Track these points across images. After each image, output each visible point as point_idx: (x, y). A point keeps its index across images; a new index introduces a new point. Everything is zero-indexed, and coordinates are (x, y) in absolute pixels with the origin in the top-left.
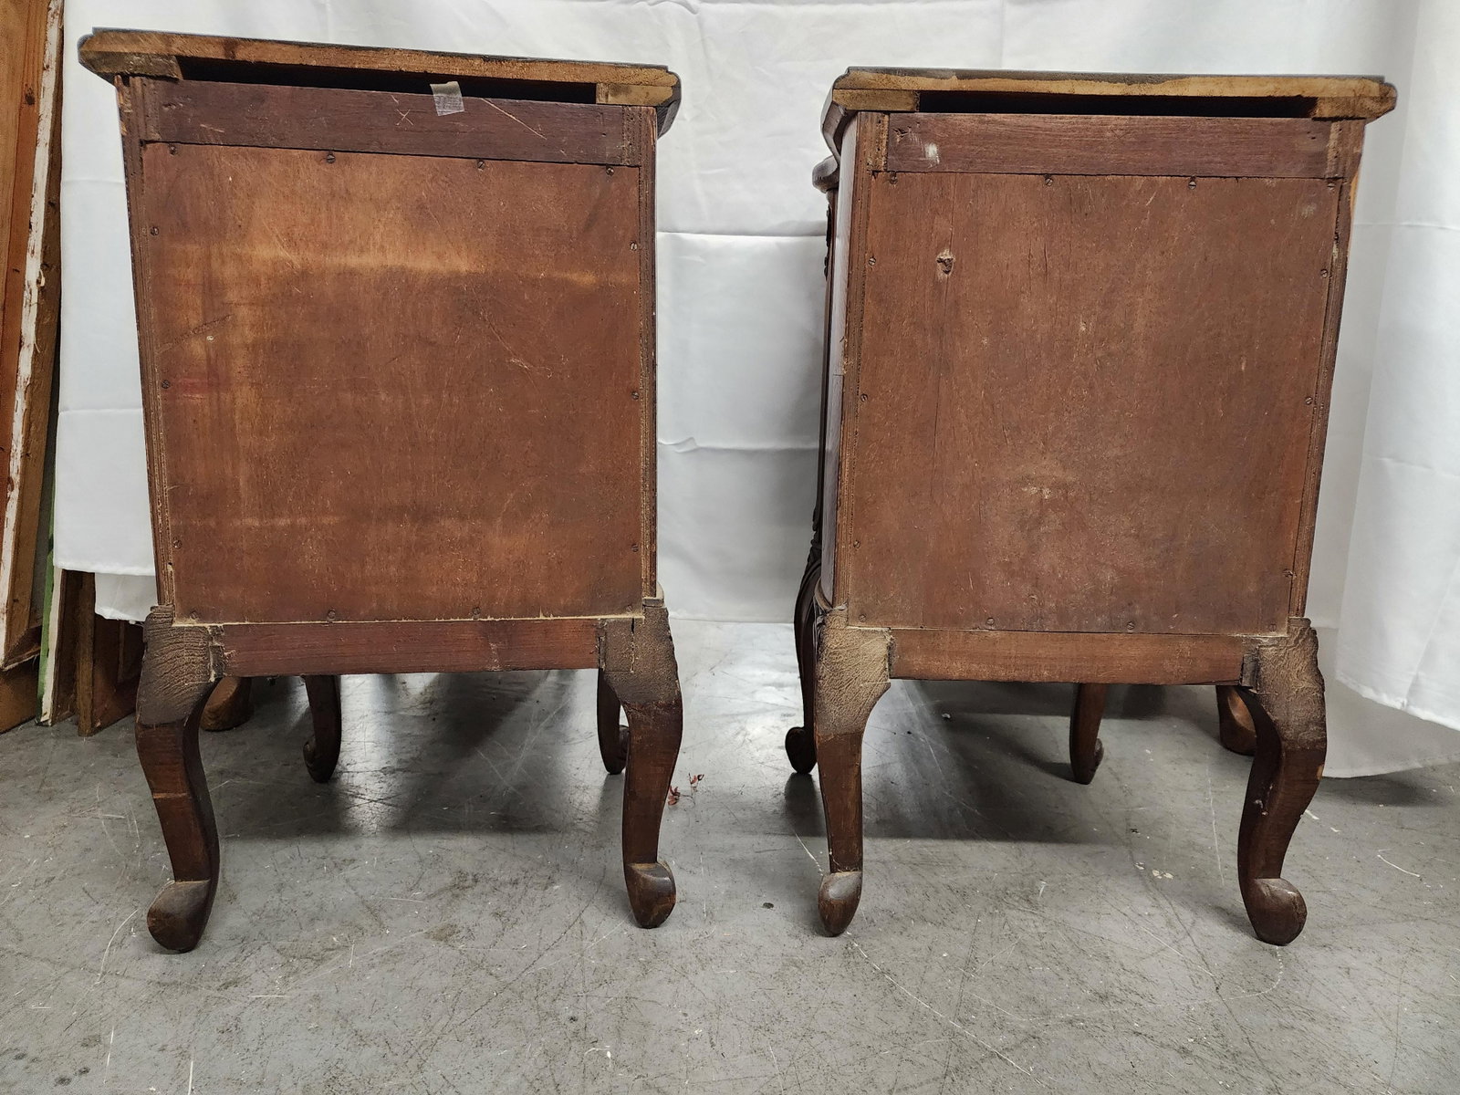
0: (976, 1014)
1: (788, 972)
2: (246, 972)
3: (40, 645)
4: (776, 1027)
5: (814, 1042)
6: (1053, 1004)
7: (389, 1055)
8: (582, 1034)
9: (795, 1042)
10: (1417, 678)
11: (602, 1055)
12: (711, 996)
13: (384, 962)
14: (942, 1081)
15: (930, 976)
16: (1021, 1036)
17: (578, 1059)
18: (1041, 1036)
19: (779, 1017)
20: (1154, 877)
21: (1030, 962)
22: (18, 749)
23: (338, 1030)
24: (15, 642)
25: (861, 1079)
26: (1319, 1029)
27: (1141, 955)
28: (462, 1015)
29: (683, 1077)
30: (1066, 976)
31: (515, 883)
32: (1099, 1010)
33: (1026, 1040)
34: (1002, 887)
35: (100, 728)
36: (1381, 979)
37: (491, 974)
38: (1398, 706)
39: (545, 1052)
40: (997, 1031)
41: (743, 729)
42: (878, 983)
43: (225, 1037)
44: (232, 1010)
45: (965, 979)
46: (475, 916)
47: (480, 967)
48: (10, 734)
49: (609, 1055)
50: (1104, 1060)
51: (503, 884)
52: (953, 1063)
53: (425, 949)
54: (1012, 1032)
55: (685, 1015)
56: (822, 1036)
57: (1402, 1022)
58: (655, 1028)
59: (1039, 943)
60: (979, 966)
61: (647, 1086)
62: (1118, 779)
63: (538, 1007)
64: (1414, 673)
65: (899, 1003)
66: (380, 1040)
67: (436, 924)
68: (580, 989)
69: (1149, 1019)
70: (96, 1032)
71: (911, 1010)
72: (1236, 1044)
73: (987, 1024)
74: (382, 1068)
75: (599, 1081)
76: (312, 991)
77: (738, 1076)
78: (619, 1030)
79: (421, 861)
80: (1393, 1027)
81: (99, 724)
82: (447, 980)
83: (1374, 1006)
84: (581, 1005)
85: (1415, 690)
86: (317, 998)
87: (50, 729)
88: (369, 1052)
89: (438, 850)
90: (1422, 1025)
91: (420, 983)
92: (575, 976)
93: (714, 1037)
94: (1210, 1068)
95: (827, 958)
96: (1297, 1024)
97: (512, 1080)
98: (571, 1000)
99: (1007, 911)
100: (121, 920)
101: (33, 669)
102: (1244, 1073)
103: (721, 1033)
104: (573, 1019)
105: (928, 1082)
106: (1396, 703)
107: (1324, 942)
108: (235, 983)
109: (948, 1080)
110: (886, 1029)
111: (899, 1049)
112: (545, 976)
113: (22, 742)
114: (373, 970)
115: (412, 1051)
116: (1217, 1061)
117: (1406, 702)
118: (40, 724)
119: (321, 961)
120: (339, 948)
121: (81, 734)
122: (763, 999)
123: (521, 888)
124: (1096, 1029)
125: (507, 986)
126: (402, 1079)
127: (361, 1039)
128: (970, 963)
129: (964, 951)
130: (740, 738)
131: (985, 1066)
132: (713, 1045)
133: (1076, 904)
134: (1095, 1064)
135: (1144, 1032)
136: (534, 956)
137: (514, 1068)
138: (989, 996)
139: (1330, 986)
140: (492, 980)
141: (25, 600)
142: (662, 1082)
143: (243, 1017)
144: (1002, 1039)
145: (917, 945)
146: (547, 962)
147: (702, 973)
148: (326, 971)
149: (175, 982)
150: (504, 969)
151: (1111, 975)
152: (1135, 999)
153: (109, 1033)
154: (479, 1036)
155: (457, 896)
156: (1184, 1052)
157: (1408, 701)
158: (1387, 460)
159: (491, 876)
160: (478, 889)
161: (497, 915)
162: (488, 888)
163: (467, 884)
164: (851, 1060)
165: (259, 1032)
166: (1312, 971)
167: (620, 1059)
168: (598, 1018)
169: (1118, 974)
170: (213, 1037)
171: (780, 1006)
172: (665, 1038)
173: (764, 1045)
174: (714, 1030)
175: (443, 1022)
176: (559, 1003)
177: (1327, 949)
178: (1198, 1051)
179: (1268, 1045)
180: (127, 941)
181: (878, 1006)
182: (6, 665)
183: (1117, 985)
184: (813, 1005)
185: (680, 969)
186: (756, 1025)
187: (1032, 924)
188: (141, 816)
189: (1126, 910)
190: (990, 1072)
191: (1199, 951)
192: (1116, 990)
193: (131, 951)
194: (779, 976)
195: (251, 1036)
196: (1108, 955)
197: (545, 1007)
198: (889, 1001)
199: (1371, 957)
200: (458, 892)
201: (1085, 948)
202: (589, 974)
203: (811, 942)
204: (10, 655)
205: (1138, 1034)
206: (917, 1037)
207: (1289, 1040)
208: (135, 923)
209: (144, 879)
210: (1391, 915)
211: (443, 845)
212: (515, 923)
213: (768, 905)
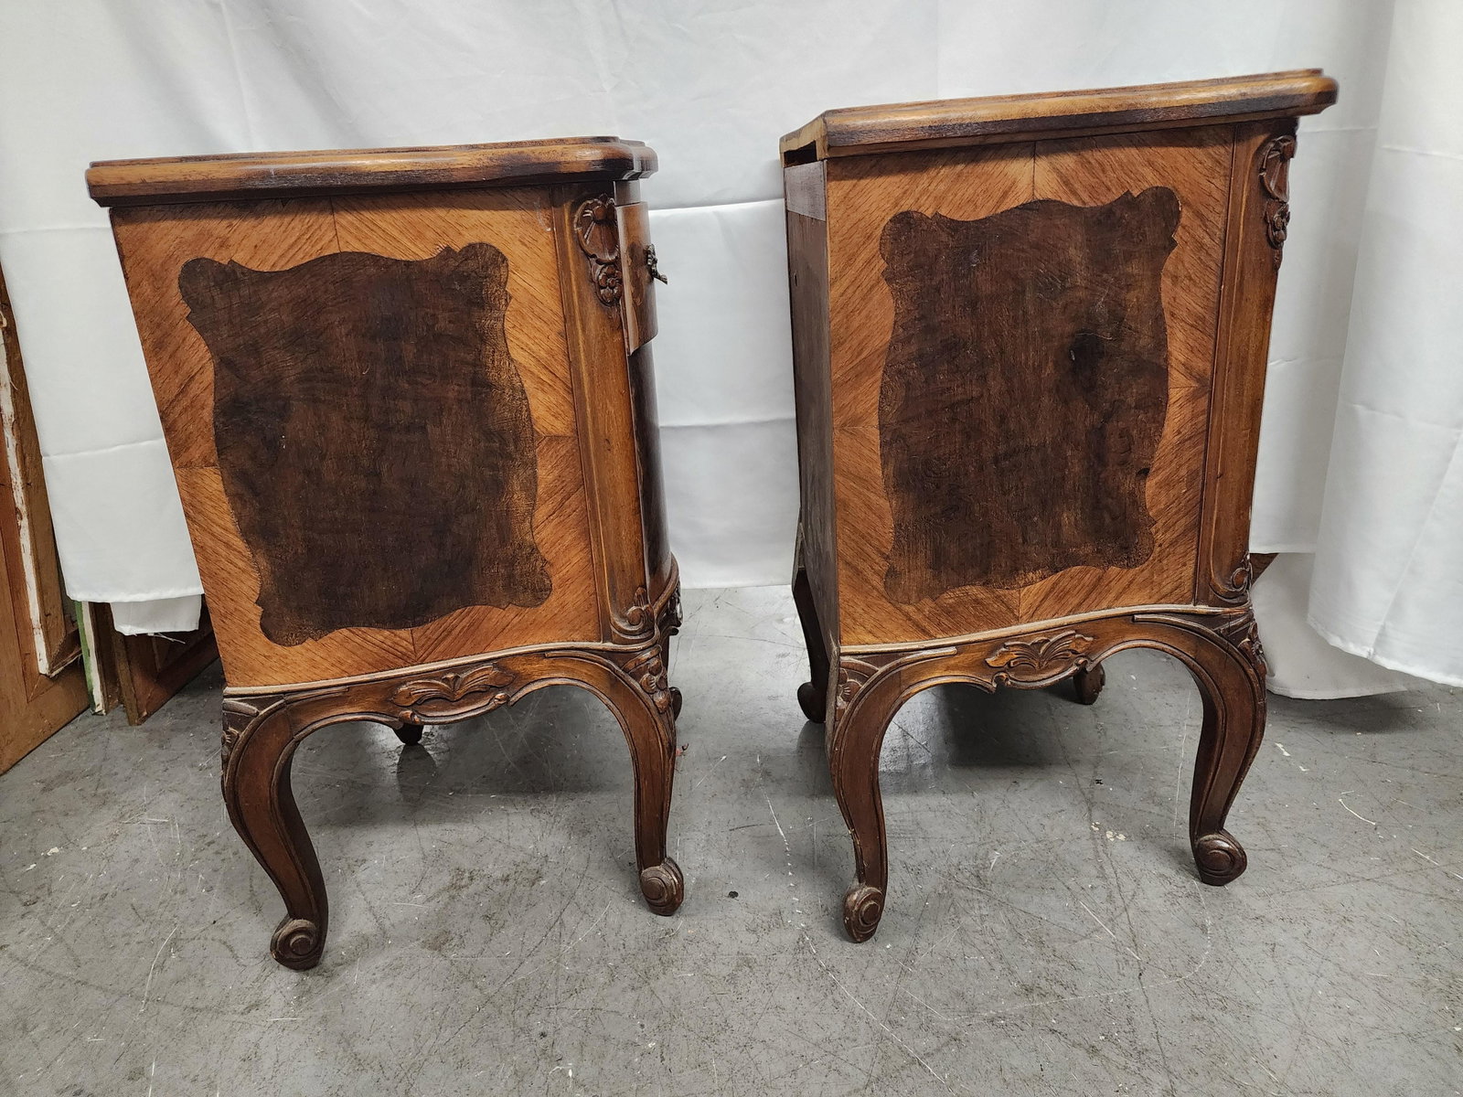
0: (905, 1014)
1: (740, 973)
2: (266, 994)
3: (80, 646)
4: (722, 1037)
5: (753, 1052)
6: (980, 1000)
7: (382, 1080)
8: (549, 1052)
9: (736, 1053)
10: (1383, 628)
11: (563, 1073)
12: (667, 1003)
13: (384, 977)
14: (863, 1092)
15: (870, 973)
16: (944, 1039)
17: (543, 1078)
18: (962, 1037)
19: (726, 1025)
20: (1107, 839)
21: (967, 950)
22: (77, 746)
23: (341, 1054)
24: (56, 651)
25: (790, 1092)
26: (1229, 1019)
27: (1074, 937)
28: (446, 1034)
30: (998, 967)
31: (506, 880)
32: (1022, 1005)
33: (947, 1044)
34: (955, 861)
35: (147, 716)
36: (1303, 957)
37: (476, 987)
38: (1365, 655)
39: (516, 1073)
40: (922, 1033)
42: (821, 982)
43: (246, 1066)
44: (252, 1036)
45: (904, 972)
46: (466, 921)
47: (466, 978)
48: (71, 727)
49: (570, 1074)
50: (1015, 1063)
51: (496, 881)
52: (876, 1072)
53: (421, 961)
54: (937, 1034)
55: (642, 1026)
56: (761, 1046)
57: (1312, 1007)
58: (614, 1041)
59: (979, 928)
60: (918, 957)
63: (514, 1023)
64: (1381, 623)
65: (836, 1005)
66: (376, 1065)
67: (432, 931)
68: (552, 1000)
69: (1067, 1014)
70: (139, 1065)
71: (847, 1013)
72: (1146, 1040)
73: (914, 1025)
76: (321, 1012)
77: (681, 1093)
78: (582, 1045)
79: (424, 858)
80: (1302, 1015)
81: (145, 713)
82: (437, 995)
83: (1289, 989)
84: (552, 1018)
85: (1381, 640)
86: (325, 1018)
87: (105, 718)
88: (366, 1077)
89: (441, 844)
90: (1332, 1009)
91: (414, 999)
92: (549, 986)
93: (665, 1050)
94: (1113, 1069)
95: (779, 955)
96: (1209, 1014)
98: (544, 1012)
99: (955, 891)
100: (163, 940)
101: (79, 667)
102: (1145, 1073)
103: (672, 1046)
104: (543, 1035)
106: (1362, 652)
107: (1259, 913)
108: (256, 1006)
109: (868, 1091)
110: (822, 1036)
111: (830, 1058)
112: (523, 988)
113: (81, 736)
114: (375, 986)
115: (402, 1074)
116: (1122, 1060)
117: (1372, 650)
118: (96, 714)
119: (331, 977)
120: (346, 962)
121: (130, 723)
122: (714, 1005)
123: (511, 883)
124: (1015, 1028)
125: (489, 999)
127: (360, 1064)
128: (910, 954)
129: (907, 941)
131: (904, 1073)
132: (663, 1059)
133: (1023, 878)
134: (1006, 1067)
135: (1059, 1029)
136: (516, 964)
137: (487, 1091)
138: (922, 992)
139: (1251, 966)
140: (477, 992)
143: (262, 1044)
144: (927, 1042)
146: (527, 970)
147: (662, 977)
148: (334, 988)
149: (206, 1008)
150: (488, 980)
151: (1041, 962)
152: (1058, 989)
153: (151, 1064)
154: (460, 1058)
155: (453, 897)
156: (1093, 1051)
157: (1375, 651)
158: (1359, 407)
159: (485, 873)
160: (472, 889)
161: (487, 917)
162: (480, 889)
163: (463, 883)
164: (783, 1072)
165: (275, 1059)
166: (1238, 950)
167: (580, 1078)
168: (565, 1033)
169: (1048, 962)
170: (235, 1066)
171: (728, 1012)
172: (621, 1053)
173: (708, 1057)
174: (666, 1043)
175: (430, 1043)
176: (532, 1017)
177: (1259, 921)
178: (1108, 1050)
179: (1175, 1039)
180: (168, 963)
181: (817, 1009)
182: (52, 672)
183: (1044, 974)
184: (758, 1010)
185: (643, 975)
186: (704, 1035)
187: (977, 906)
188: (182, 819)
189: (1071, 883)
190: (909, 1080)
191: (1132, 931)
192: (1043, 981)
193: (171, 975)
194: (732, 979)
195: (267, 1063)
196: (1044, 939)
197: (520, 1022)
198: (828, 1003)
199: (1302, 930)
200: (454, 892)
201: (1022, 931)
202: (562, 982)
203: (766, 937)
204: (53, 664)
205: (1053, 1031)
206: (848, 1044)
207: (1197, 1032)
208: (174, 942)
209: (183, 892)
210: (1333, 876)
211: (445, 838)
212: (502, 927)
213: (734, 895)
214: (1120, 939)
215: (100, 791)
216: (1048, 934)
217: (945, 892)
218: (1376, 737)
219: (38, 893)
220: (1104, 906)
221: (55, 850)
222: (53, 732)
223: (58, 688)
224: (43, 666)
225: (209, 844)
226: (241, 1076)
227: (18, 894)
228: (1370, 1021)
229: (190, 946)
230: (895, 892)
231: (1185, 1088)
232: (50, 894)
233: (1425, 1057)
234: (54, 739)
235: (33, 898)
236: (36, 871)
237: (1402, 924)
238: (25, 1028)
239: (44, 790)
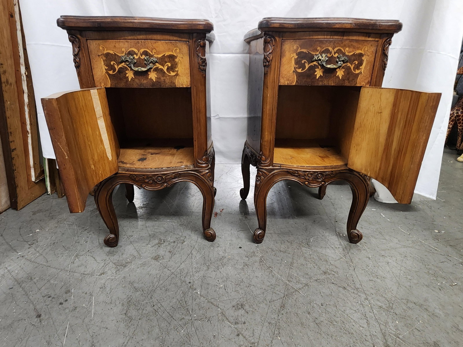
0: (292, 279)
1: (245, 268)
2: (106, 270)
3: (44, 174)
4: (242, 284)
5: (251, 288)
6: (312, 275)
7: (143, 294)
8: (192, 287)
9: (246, 288)
11: (197, 293)
12: (225, 275)
13: (141, 267)
14: (283, 298)
15: (281, 268)
16: (304, 285)
17: (191, 294)
18: (308, 284)
19: (242, 281)
20: (340, 236)
21: (307, 263)
22: (43, 203)
23: (130, 287)
24: (37, 175)
25: (262, 299)
26: (379, 280)
27: (336, 260)
28: (161, 282)
29: (217, 299)
30: (316, 267)
31: (175, 242)
32: (324, 277)
33: (305, 286)
34: (301, 240)
36: (396, 265)
39: (183, 292)
40: (298, 283)
41: (235, 193)
42: (268, 270)
43: (102, 290)
44: (103, 281)
45: (290, 268)
46: (164, 253)
47: (166, 268)
48: (40, 198)
49: (199, 293)
50: (324, 291)
51: (171, 242)
52: (286, 293)
53: (151, 263)
54: (302, 284)
55: (218, 281)
56: (253, 286)
57: (400, 278)
58: (211, 285)
59: (310, 257)
60: (294, 264)
61: (208, 302)
62: (333, 205)
63: (181, 279)
65: (273, 276)
66: (141, 290)
67: (154, 255)
68: (191, 274)
69: (336, 279)
70: (69, 289)
71: (276, 278)
72: (358, 286)
73: (295, 282)
74: (141, 298)
75: (196, 301)
76: (123, 276)
77: (231, 298)
78: (201, 285)
79: (150, 236)
80: (398, 280)
81: (63, 195)
82: (157, 272)
83: (394, 274)
84: (192, 279)
86: (124, 277)
87: (51, 196)
88: (138, 293)
90: (405, 279)
91: (151, 273)
92: (190, 270)
94: (350, 293)
95: (255, 263)
96: (374, 279)
97: (175, 300)
98: (189, 277)
99: (302, 248)
100: (73, 255)
101: (43, 181)
102: (359, 294)
103: (227, 286)
104: (190, 283)
105: (279, 299)
107: (383, 255)
108: (103, 273)
109: (285, 298)
110: (270, 284)
111: (272, 290)
112: (182, 270)
113: (44, 200)
114: (138, 269)
115: (149, 292)
116: (352, 291)
118: (48, 194)
119: (125, 266)
120: (129, 262)
121: (59, 197)
122: (238, 276)
123: (176, 243)
124: (323, 282)
125: (173, 273)
126: (147, 301)
127: (136, 290)
128: (292, 263)
129: (290, 260)
130: (234, 195)
131: (294, 294)
132: (225, 290)
133: (320, 245)
134: (322, 292)
135: (335, 283)
136: (180, 264)
137: (175, 297)
138: (296, 273)
139: (383, 268)
140: (169, 271)
141: (38, 163)
142: (212, 300)
143: (106, 284)
144: (299, 286)
145: (278, 259)
146: (183, 266)
147: (223, 268)
148: (127, 269)
149: (88, 274)
150: (172, 268)
152: (333, 273)
153: (72, 289)
154: (166, 288)
155: (159, 246)
156: (344, 288)
159: (168, 240)
160: (165, 244)
161: (170, 252)
162: (167, 244)
163: (162, 243)
164: (260, 293)
165: (110, 288)
166: (379, 264)
167: (202, 294)
168: (196, 282)
169: (329, 266)
170: (98, 290)
171: (243, 278)
172: (213, 288)
173: (238, 289)
174: (226, 285)
175: (157, 284)
176: (186, 278)
177: (383, 257)
178: (348, 288)
179: (366, 286)
180: (75, 262)
181: (268, 277)
182: (36, 181)
183: (329, 269)
184: (251, 278)
185: (217, 268)
186: (236, 283)
187: (308, 252)
188: (76, 223)
189: (333, 246)
190: (295, 296)
191: (351, 259)
192: (329, 271)
193: (76, 265)
194: (243, 269)
195: (108, 289)
197: (183, 279)
198: (271, 276)
199: (394, 259)
200: (160, 245)
201: (321, 258)
202: (194, 269)
203: (251, 258)
204: (36, 178)
205: (333, 283)
206: (277, 286)
207: (371, 284)
208: (77, 256)
209: (78, 242)
210: (400, 246)
211: (155, 231)
212: (175, 254)
213: (240, 248)
214: (348, 260)
215: (50, 215)
216: (328, 259)
217: (299, 248)
218: (406, 213)
219: (34, 242)
220: (342, 252)
221: (38, 230)
222: (35, 198)
223: (37, 186)
224: (33, 179)
225: (85, 230)
226: (100, 292)
227: (27, 242)
228: (415, 281)
229: (81, 257)
230: (285, 248)
231: (370, 298)
232: (37, 242)
233: (432, 291)
234: (36, 201)
235: (32, 243)
236: (32, 236)
237: (420, 258)
238: (31, 279)
239: (33, 214)
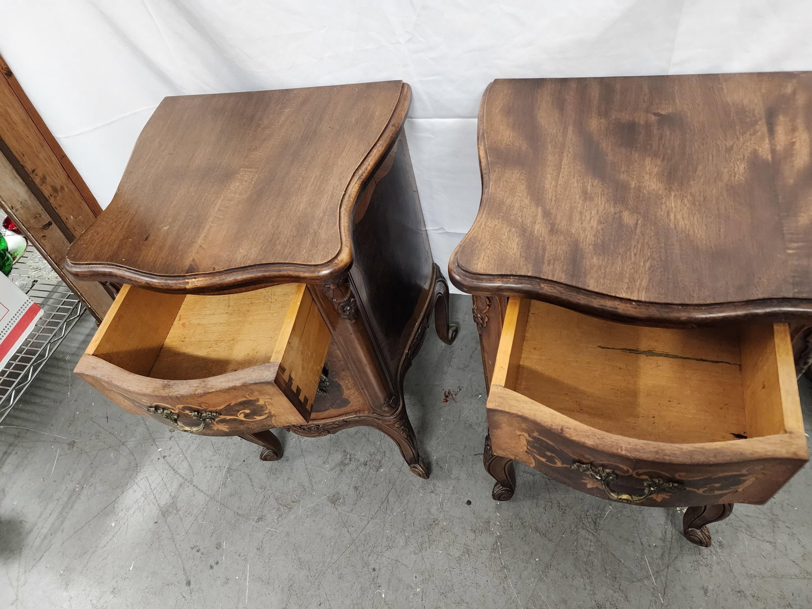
0: (536, 605)
1: (463, 557)
2: (265, 512)
4: (449, 594)
7: (309, 576)
8: (376, 580)
9: (454, 606)
11: (380, 594)
12: (428, 566)
13: (311, 515)
15: (524, 575)
17: (372, 595)
19: (452, 589)
21: (576, 573)
23: (294, 556)
27: (634, 578)
28: (335, 557)
31: (366, 464)
34: (586, 508)
37: (349, 532)
39: (361, 588)
42: (500, 574)
43: (258, 552)
44: (260, 536)
45: (541, 579)
46: (347, 488)
47: (345, 525)
49: (383, 596)
51: (361, 464)
53: (327, 509)
55: (416, 577)
58: (403, 582)
63: (363, 559)
65: (504, 591)
66: (307, 566)
67: (332, 491)
68: (379, 549)
70: (220, 540)
71: (508, 597)
74: (306, 584)
76: (286, 529)
78: (390, 581)
79: (330, 440)
82: (332, 532)
84: (379, 561)
86: (288, 534)
88: (303, 573)
91: (323, 532)
92: (378, 542)
93: (424, 595)
95: (483, 551)
97: (348, 602)
98: (375, 556)
99: (581, 531)
100: (225, 467)
103: (427, 594)
104: (374, 570)
108: (262, 518)
112: (368, 538)
114: (307, 520)
115: (317, 576)
119: (290, 509)
120: (296, 501)
122: (448, 574)
123: (368, 468)
125: (353, 541)
126: (312, 592)
127: (301, 564)
128: (547, 568)
132: (422, 600)
133: (620, 530)
136: (366, 522)
137: (349, 595)
140: (349, 535)
143: (264, 541)
145: (527, 549)
146: (371, 527)
147: (428, 549)
148: (292, 516)
149: (242, 515)
150: (354, 529)
153: (224, 542)
154: (340, 572)
155: (342, 470)
159: (357, 457)
160: (350, 466)
161: (356, 488)
162: (354, 466)
163: (347, 462)
165: (269, 552)
167: (387, 600)
168: (383, 571)
169: (615, 592)
170: (254, 552)
171: (454, 581)
172: (405, 590)
174: (425, 591)
175: (329, 559)
176: (371, 558)
177: (739, 595)
180: (227, 482)
181: (495, 590)
183: (610, 600)
184: (468, 583)
185: (420, 546)
186: (441, 591)
189: (644, 540)
191: (666, 583)
192: (608, 604)
193: (228, 491)
194: (459, 560)
196: (617, 576)
197: (365, 559)
198: (501, 588)
200: (342, 467)
201: (608, 568)
202: (385, 540)
203: (479, 537)
208: (229, 470)
212: (362, 497)
213: (469, 503)
214: (657, 586)
216: (620, 573)
217: (575, 529)
226: (257, 558)
229: (235, 474)
230: (549, 523)
238: (177, 509)
